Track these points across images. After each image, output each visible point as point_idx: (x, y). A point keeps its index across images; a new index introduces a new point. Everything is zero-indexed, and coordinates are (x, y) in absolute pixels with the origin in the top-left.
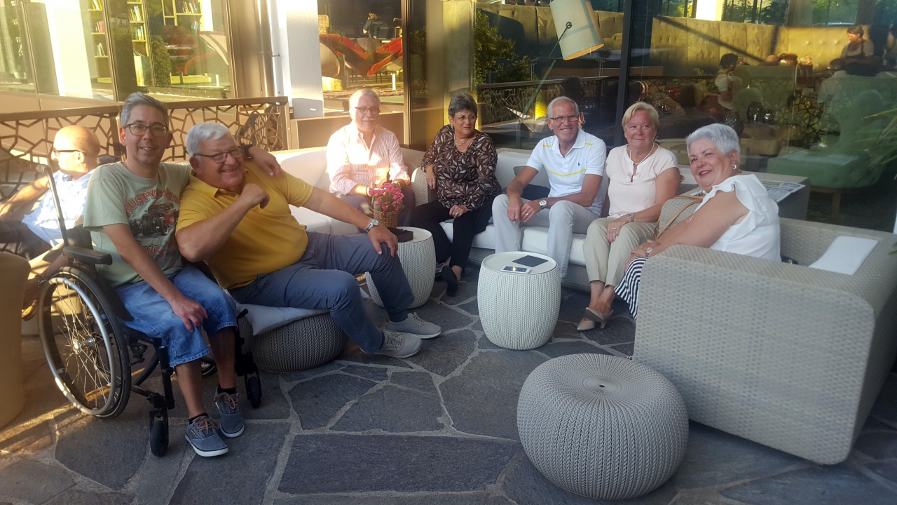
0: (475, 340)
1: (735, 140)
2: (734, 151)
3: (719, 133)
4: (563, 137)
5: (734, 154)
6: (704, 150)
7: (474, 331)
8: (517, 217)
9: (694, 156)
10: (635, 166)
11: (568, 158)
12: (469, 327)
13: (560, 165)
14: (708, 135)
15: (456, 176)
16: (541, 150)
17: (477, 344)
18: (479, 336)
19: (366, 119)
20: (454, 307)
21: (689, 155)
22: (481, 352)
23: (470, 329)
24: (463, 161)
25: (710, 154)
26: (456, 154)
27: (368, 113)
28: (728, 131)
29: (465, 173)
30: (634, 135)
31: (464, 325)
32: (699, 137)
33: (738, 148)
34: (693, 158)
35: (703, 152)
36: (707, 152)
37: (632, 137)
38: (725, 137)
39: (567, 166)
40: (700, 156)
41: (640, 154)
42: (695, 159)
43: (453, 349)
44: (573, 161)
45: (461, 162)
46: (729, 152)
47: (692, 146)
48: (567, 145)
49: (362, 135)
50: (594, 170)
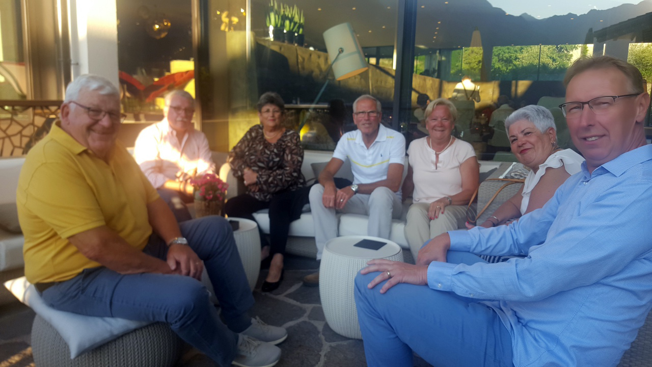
0: (319, 332)
1: (551, 118)
2: (552, 129)
3: (535, 113)
4: (367, 131)
5: (551, 132)
6: (523, 129)
7: (312, 322)
8: (331, 204)
9: (514, 136)
10: (437, 156)
11: (371, 151)
12: (304, 318)
13: (364, 157)
14: (526, 116)
15: (271, 164)
16: (346, 143)
17: (323, 338)
18: (320, 326)
19: (179, 119)
20: (281, 297)
21: (508, 137)
22: (330, 346)
23: (307, 320)
24: (275, 151)
25: (528, 133)
26: (267, 145)
27: (182, 113)
28: (543, 111)
29: (279, 161)
30: (435, 126)
31: (299, 316)
32: (517, 118)
33: (554, 126)
34: (513, 138)
35: (522, 132)
36: (526, 131)
37: (433, 128)
38: (542, 117)
39: (370, 158)
40: (520, 136)
41: (440, 145)
42: (515, 140)
43: (300, 346)
44: (375, 153)
45: (273, 151)
46: (547, 130)
47: (512, 127)
48: (370, 138)
49: (175, 133)
50: (397, 159)
